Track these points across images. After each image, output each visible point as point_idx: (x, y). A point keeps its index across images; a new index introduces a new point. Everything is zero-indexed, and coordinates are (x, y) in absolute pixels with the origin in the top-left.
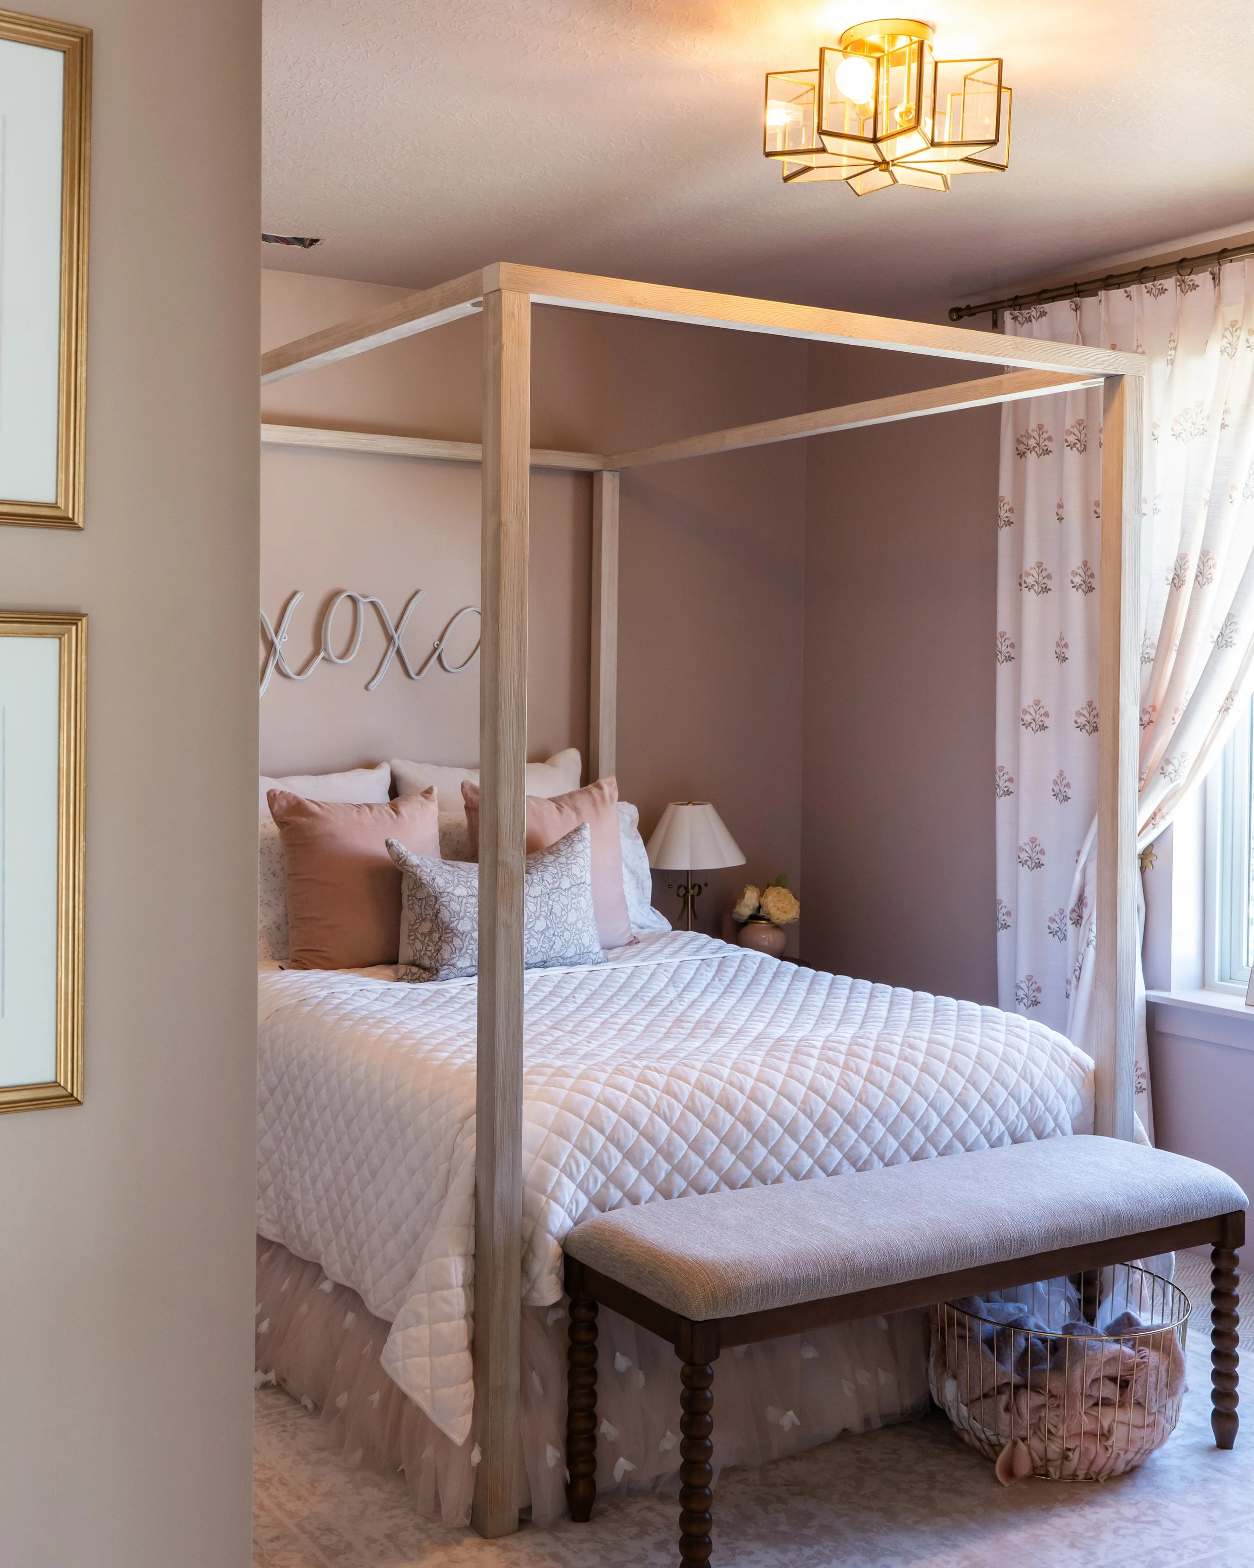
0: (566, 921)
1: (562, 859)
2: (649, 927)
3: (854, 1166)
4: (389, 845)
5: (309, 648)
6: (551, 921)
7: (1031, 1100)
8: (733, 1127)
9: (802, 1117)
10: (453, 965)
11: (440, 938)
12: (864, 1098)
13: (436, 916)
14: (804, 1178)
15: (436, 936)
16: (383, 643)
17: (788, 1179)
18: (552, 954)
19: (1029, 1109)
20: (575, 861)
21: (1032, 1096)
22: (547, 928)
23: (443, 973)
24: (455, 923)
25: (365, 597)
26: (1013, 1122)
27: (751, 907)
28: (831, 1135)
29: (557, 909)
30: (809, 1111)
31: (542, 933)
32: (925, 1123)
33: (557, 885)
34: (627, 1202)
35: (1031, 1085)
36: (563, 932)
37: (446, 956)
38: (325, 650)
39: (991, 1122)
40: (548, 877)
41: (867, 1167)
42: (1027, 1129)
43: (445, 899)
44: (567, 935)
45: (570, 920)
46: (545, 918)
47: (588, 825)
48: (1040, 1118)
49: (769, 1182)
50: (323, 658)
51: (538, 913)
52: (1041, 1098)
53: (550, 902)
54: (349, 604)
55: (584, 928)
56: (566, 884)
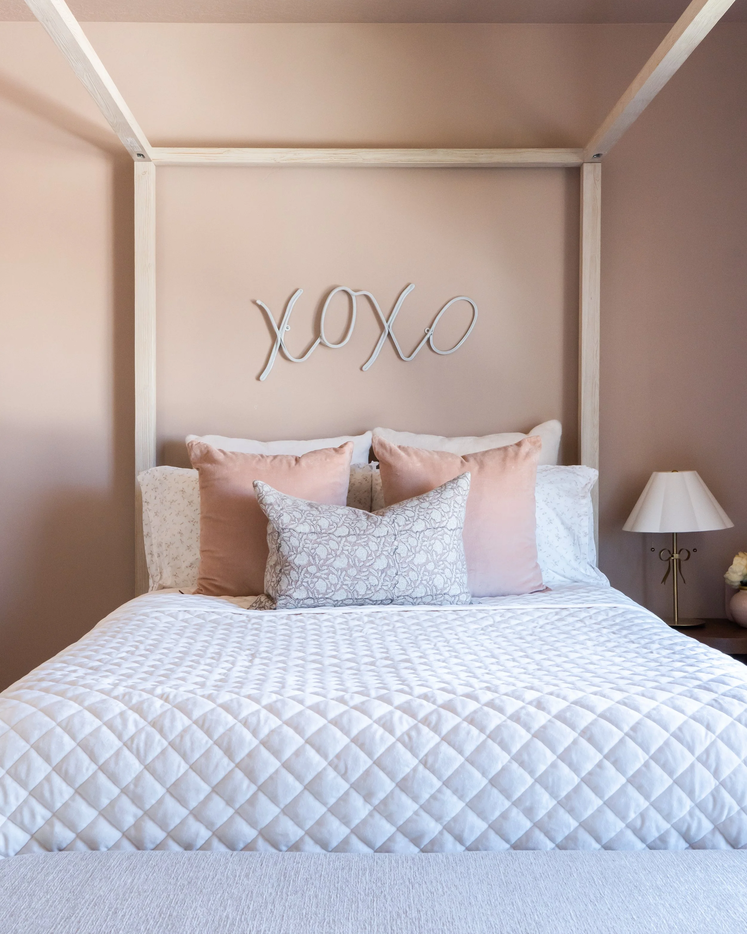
0: (412, 561)
1: (426, 505)
2: (581, 581)
3: (417, 845)
4: (255, 486)
5: (310, 336)
6: (394, 561)
7: (715, 796)
8: (228, 776)
9: (331, 774)
10: (290, 596)
11: (280, 571)
12: (430, 760)
13: (278, 550)
14: (336, 850)
15: (278, 568)
16: (378, 330)
17: (310, 846)
18: (396, 592)
19: (710, 806)
20: (438, 506)
21: (716, 789)
22: (389, 566)
23: (280, 602)
24: (293, 557)
25: (356, 291)
26: (683, 819)
28: (376, 802)
29: (402, 550)
30: (342, 766)
31: (383, 571)
32: (528, 804)
33: (407, 528)
34: (81, 845)
35: (716, 774)
36: (408, 572)
37: (284, 588)
38: (321, 337)
39: (643, 816)
40: (401, 520)
41: (435, 848)
42: (713, 832)
43: (286, 535)
44: (413, 575)
45: (416, 562)
46: (387, 557)
47: (469, 475)
48: (730, 819)
49: (284, 848)
50: (320, 343)
51: (379, 552)
52: (732, 793)
53: (396, 543)
54: (345, 298)
55: (436, 570)
56: (419, 526)
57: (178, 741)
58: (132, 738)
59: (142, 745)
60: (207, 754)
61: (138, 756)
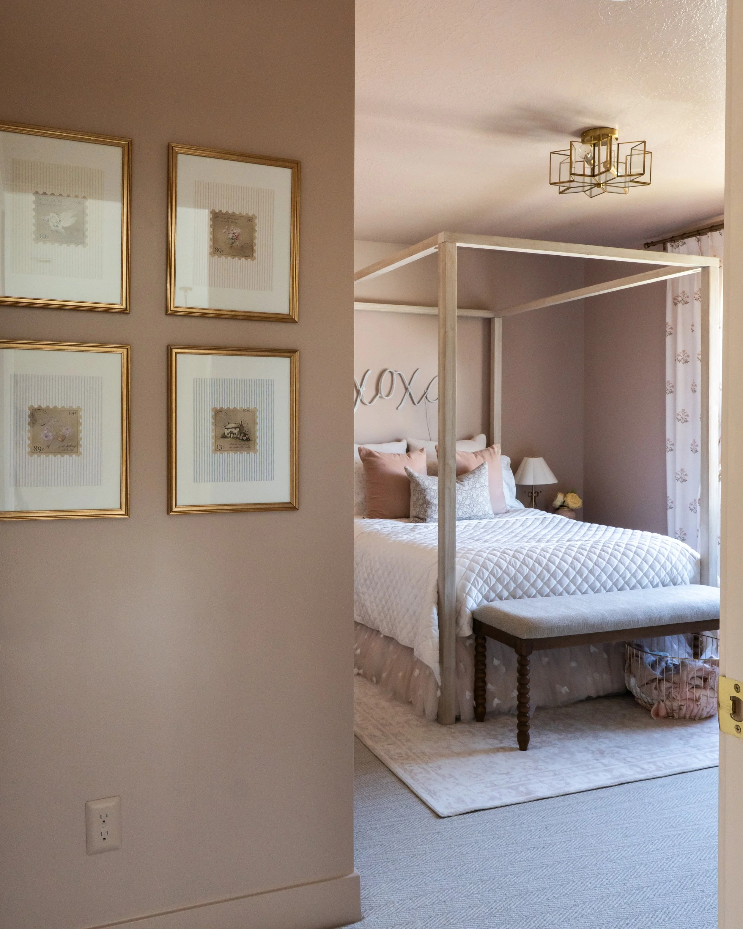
0: (478, 501)
1: (476, 476)
2: (515, 507)
3: (593, 591)
4: (406, 469)
5: (374, 393)
6: (472, 501)
7: (671, 570)
8: (542, 572)
9: (571, 569)
10: (432, 517)
11: (426, 507)
12: (597, 563)
13: (425, 498)
14: (571, 594)
15: (425, 506)
16: (404, 391)
17: (565, 593)
18: (473, 514)
19: (670, 573)
20: (482, 477)
21: (671, 568)
22: (470, 503)
23: (428, 520)
24: (433, 500)
25: (396, 371)
26: (663, 578)
27: (560, 502)
28: (583, 577)
29: (475, 496)
30: (573, 566)
31: (469, 505)
32: (624, 576)
33: (474, 486)
34: (497, 598)
35: (671, 563)
36: (477, 505)
37: (429, 514)
38: (380, 393)
39: (653, 578)
40: (471, 483)
41: (599, 592)
42: (669, 581)
43: (428, 491)
44: (479, 506)
45: (480, 501)
46: (470, 499)
47: (487, 463)
48: (675, 577)
49: (557, 595)
50: (380, 397)
51: (466, 497)
52: (675, 568)
53: (472, 493)
54: (390, 375)
55: (486, 504)
56: (478, 485)
57: (523, 561)
58: (510, 562)
59: (514, 563)
60: (533, 565)
61: (513, 567)
